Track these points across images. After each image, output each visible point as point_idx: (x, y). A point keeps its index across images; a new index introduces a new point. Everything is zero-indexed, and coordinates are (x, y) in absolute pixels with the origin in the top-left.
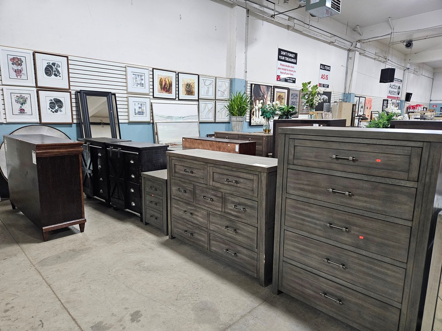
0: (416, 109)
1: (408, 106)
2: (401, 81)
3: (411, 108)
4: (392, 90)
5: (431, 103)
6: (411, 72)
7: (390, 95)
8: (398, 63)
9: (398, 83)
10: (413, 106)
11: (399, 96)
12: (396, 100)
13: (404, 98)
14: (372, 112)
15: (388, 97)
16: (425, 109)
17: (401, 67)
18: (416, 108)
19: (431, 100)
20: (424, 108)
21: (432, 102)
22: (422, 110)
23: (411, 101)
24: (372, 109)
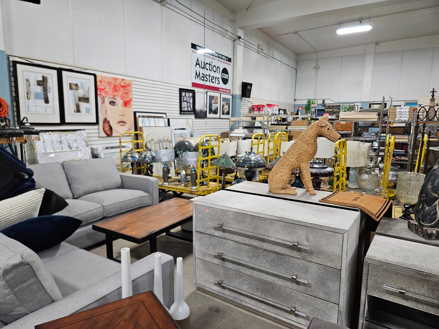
0: (263, 111)
1: (251, 106)
2: (229, 60)
3: (256, 109)
4: (202, 71)
5: (295, 104)
6: (252, 49)
7: (198, 81)
8: (213, 21)
9: (221, 61)
10: (257, 106)
11: (228, 86)
12: (221, 94)
13: (238, 91)
14: (137, 114)
15: (194, 85)
16: (282, 112)
17: (223, 31)
18: (262, 109)
19: (295, 100)
20: (279, 110)
21: (297, 103)
22: (277, 112)
23: (251, 96)
24: (134, 107)
